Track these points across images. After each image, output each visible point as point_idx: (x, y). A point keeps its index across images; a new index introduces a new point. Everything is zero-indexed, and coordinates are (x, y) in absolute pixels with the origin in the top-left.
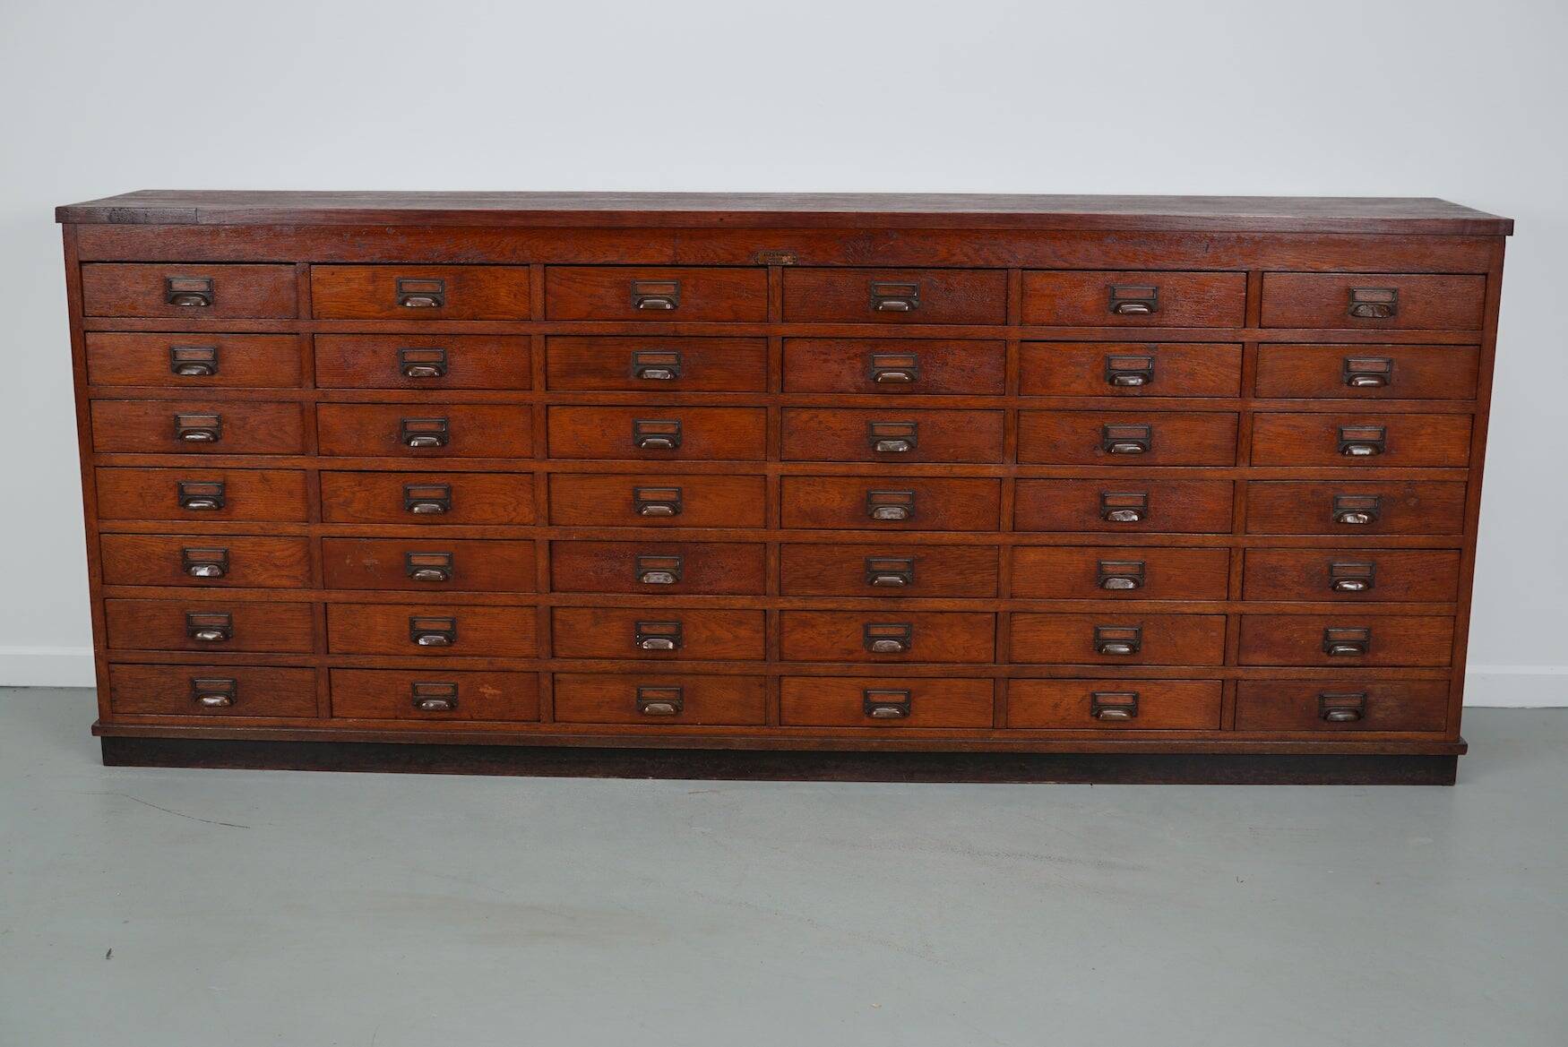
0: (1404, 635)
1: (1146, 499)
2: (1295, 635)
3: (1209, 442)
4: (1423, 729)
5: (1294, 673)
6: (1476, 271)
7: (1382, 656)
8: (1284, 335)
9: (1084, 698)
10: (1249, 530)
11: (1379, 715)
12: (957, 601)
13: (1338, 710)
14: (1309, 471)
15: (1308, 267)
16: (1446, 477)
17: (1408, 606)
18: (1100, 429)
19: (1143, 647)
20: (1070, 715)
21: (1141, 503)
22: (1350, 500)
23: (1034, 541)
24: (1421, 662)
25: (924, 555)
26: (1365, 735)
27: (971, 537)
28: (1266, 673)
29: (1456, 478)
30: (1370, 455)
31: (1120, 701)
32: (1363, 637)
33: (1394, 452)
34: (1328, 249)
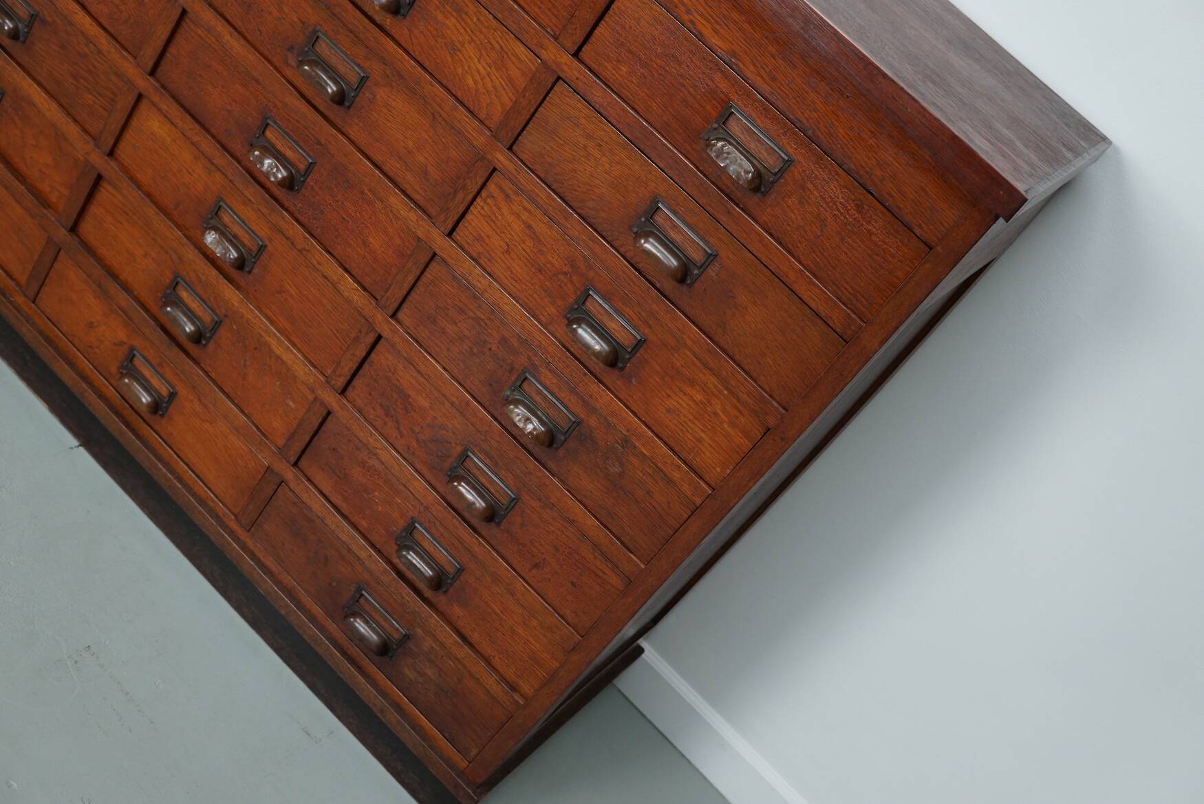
0: (497, 615)
1: (310, 167)
2: (376, 494)
3: (421, 158)
4: (447, 735)
5: (346, 532)
6: (917, 231)
7: (457, 611)
8: (599, 94)
9: (122, 343)
10: (400, 315)
11: (410, 674)
12: (54, 106)
13: (366, 622)
14: (510, 306)
15: (691, 22)
16: (676, 475)
17: (520, 584)
18: (310, 29)
19: (211, 345)
20: (98, 348)
21: (302, 167)
22: (539, 392)
23: (164, 107)
24: (497, 662)
25: (49, 19)
26: (380, 677)
27: (103, 41)
28: (317, 504)
29: (686, 488)
30: (597, 354)
31: (155, 381)
32: (451, 571)
33: (634, 381)
34: (735, 16)
